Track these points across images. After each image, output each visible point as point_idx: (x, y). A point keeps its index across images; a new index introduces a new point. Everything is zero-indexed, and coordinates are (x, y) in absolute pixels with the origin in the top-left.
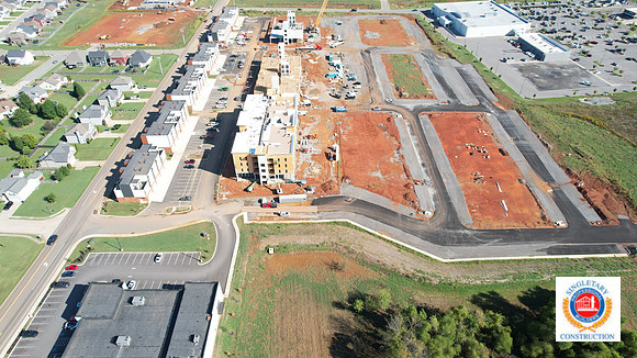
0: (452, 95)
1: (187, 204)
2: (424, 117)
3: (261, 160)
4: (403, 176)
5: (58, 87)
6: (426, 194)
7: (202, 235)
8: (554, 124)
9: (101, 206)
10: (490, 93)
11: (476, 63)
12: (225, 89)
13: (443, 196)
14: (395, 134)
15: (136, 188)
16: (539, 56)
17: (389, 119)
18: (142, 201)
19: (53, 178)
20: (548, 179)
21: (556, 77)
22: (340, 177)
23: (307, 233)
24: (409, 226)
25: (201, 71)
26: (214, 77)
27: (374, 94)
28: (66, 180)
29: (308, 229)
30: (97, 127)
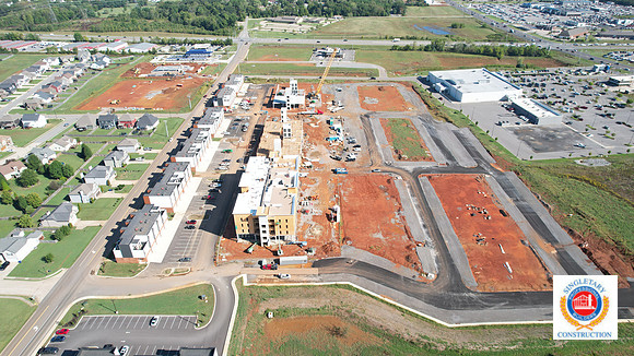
0: (450, 156)
1: (186, 266)
2: (423, 179)
3: (262, 221)
4: (405, 237)
5: (67, 148)
6: (429, 256)
7: (200, 297)
8: (553, 185)
9: (99, 266)
10: (487, 155)
11: (473, 127)
12: (228, 152)
13: (446, 257)
14: (395, 195)
15: (135, 249)
16: (533, 119)
17: (389, 181)
18: (141, 262)
19: (53, 237)
20: (551, 240)
21: (550, 140)
22: (341, 238)
23: (308, 296)
24: (411, 289)
25: (205, 134)
26: (218, 139)
27: (373, 157)
28: (66, 239)
29: (308, 292)
30: (101, 187)
